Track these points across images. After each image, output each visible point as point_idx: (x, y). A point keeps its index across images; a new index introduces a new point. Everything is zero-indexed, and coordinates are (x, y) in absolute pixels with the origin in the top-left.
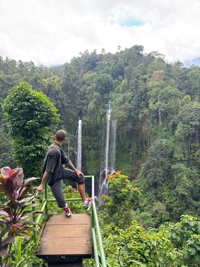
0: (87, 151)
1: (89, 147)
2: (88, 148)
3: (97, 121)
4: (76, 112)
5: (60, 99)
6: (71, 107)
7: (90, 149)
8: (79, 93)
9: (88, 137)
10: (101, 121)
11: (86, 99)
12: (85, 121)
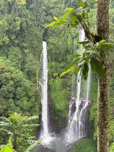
0: (52, 80)
1: (55, 75)
2: (53, 77)
3: (67, 44)
4: (40, 32)
5: (24, 15)
6: (35, 25)
7: (55, 78)
8: (44, 8)
9: (53, 63)
10: (72, 44)
11: (51, 15)
12: (53, 44)
